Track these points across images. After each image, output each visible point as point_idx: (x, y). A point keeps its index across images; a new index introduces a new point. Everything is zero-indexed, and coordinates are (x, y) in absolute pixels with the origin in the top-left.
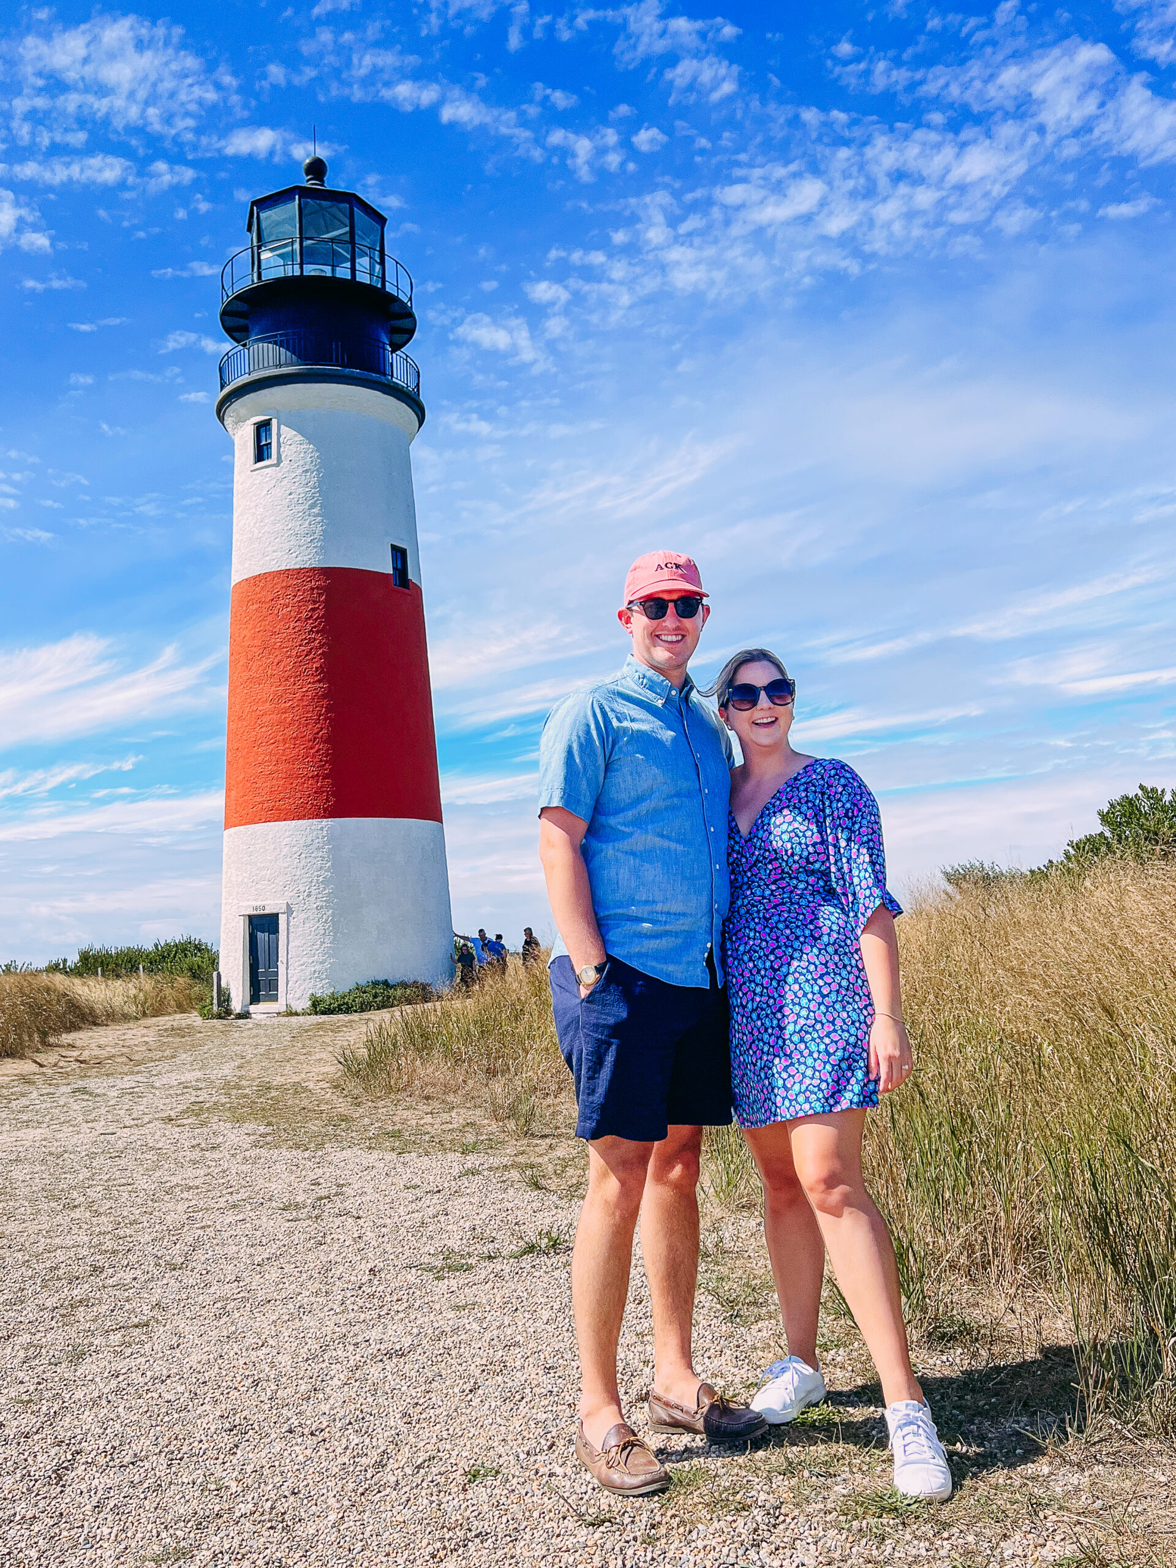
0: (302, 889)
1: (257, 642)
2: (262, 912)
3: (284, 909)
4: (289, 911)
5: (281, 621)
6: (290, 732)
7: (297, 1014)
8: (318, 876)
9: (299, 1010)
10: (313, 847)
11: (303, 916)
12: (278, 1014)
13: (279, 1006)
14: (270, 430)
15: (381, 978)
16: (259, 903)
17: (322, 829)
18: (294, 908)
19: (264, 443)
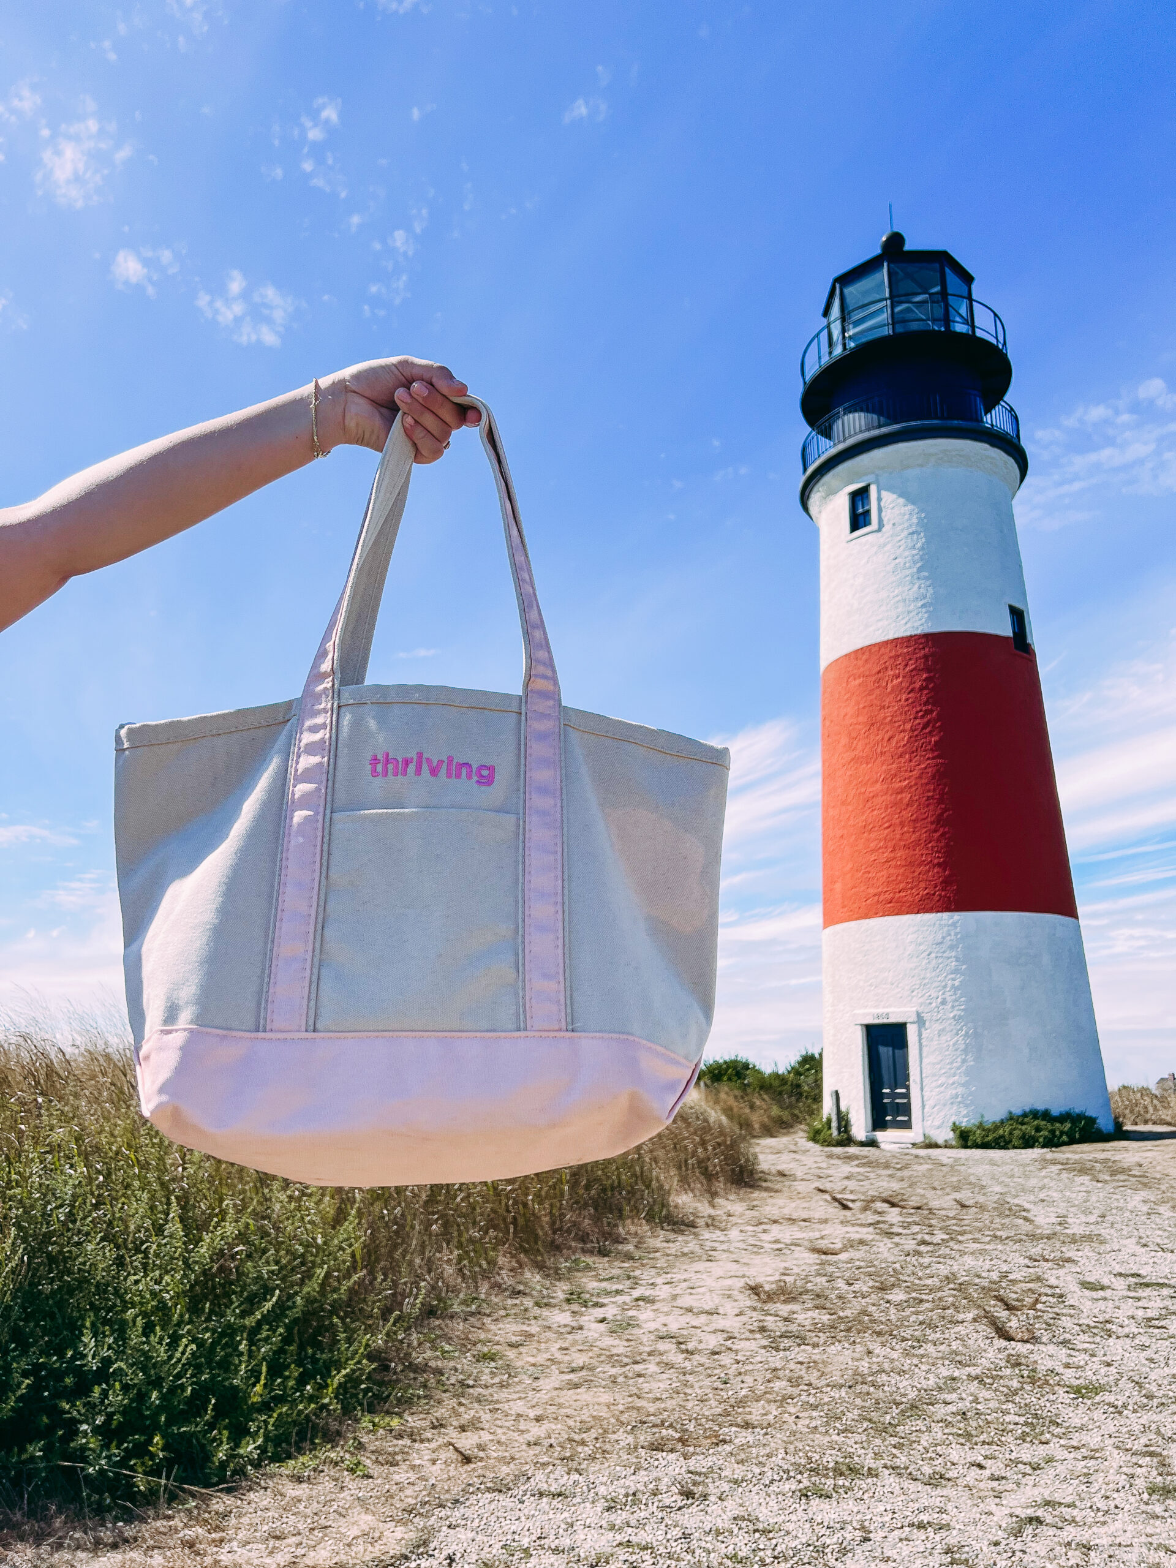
0: (934, 995)
1: (861, 719)
2: (885, 1021)
3: (914, 1018)
4: (920, 1021)
5: (890, 693)
6: (907, 814)
7: (936, 1146)
8: (954, 980)
9: (940, 1142)
10: (945, 946)
11: (937, 1027)
12: (914, 1145)
13: (913, 1135)
14: (868, 497)
15: (1040, 1106)
16: (880, 1011)
17: (954, 924)
18: (926, 1016)
19: (860, 510)
